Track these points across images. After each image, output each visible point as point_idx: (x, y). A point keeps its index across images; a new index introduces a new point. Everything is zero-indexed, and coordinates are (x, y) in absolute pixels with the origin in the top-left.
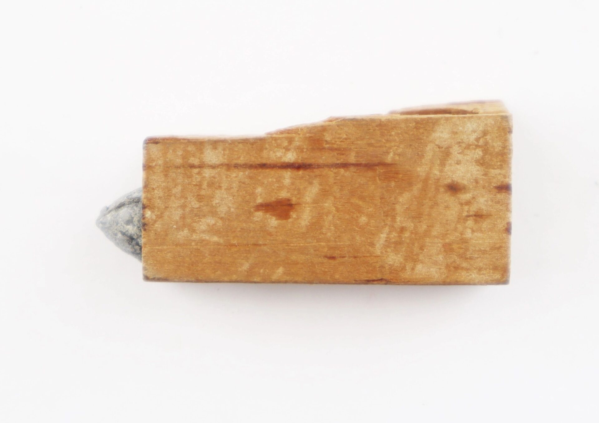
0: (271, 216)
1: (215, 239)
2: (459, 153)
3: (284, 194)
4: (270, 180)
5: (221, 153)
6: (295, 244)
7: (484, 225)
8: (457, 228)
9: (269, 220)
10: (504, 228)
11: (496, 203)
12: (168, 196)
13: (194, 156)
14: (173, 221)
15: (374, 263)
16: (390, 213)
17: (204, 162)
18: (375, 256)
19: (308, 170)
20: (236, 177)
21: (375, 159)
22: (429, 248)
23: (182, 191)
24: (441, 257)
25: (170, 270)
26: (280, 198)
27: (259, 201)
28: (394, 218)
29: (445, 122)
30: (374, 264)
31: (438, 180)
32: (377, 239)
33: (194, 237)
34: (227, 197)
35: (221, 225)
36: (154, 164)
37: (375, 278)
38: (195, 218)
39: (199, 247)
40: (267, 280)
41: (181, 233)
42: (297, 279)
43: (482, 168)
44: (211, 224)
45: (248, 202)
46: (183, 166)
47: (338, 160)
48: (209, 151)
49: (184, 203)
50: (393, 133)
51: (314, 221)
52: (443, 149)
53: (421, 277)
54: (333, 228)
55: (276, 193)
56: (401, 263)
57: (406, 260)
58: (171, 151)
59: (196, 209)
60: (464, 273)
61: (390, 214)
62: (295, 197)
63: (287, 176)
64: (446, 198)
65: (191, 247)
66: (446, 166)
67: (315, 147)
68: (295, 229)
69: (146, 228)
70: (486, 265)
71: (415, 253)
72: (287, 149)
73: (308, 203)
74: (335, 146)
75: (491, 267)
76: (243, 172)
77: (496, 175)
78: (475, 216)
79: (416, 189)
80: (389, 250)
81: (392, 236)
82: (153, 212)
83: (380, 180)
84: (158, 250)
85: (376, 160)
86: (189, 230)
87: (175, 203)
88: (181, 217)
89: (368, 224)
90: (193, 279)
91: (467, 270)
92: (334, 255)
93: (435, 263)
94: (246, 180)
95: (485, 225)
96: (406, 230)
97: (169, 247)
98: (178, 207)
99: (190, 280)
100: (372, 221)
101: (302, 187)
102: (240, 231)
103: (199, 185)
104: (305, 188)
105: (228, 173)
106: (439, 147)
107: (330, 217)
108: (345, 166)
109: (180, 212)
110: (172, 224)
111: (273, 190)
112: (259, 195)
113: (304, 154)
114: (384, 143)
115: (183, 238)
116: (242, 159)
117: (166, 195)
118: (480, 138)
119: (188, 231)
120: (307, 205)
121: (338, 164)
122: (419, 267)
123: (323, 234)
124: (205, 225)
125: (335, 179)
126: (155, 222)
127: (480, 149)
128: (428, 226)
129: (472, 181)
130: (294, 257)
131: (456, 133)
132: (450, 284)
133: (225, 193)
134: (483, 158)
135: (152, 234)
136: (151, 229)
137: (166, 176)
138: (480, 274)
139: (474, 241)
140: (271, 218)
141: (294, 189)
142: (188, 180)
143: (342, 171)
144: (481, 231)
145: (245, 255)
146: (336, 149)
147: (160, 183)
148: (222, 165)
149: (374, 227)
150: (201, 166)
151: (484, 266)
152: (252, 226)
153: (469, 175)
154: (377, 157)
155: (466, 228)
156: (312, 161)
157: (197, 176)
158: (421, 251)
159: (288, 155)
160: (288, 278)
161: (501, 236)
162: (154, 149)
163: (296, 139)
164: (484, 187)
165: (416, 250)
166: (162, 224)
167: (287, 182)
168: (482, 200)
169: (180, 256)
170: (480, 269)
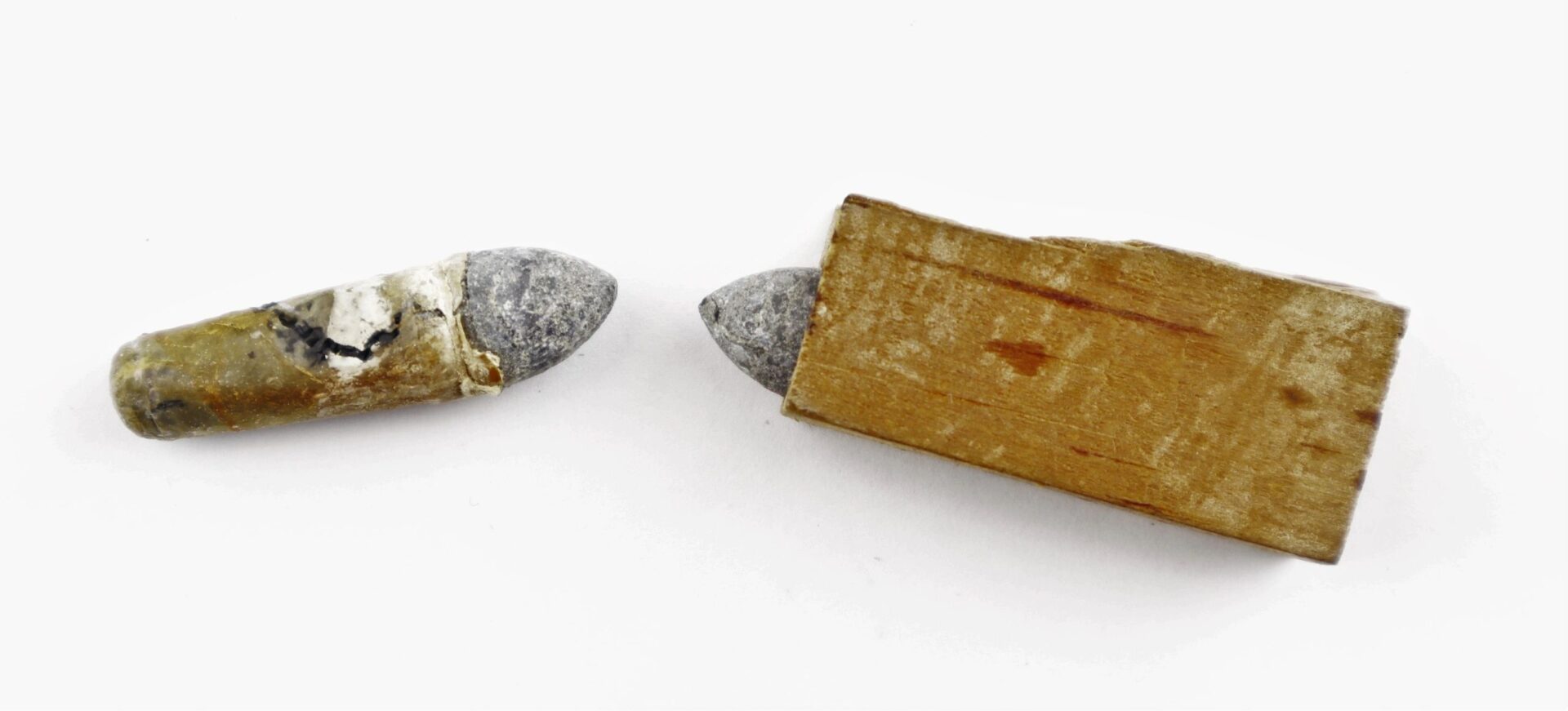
0: (1007, 365)
1: (914, 376)
2: (1315, 345)
3: (1036, 336)
4: (1022, 309)
5: (958, 247)
6: (1033, 417)
7: (1324, 464)
8: (1283, 458)
9: (1003, 370)
10: (1353, 477)
11: (1352, 437)
12: (860, 291)
13: (916, 241)
14: (857, 332)
15: (1144, 477)
16: (1188, 407)
17: (928, 254)
18: (1148, 468)
19: (1083, 310)
20: (971, 290)
21: (1187, 320)
22: (1232, 477)
23: (884, 289)
24: (1246, 495)
25: (832, 404)
26: (1029, 340)
27: (997, 336)
28: (1192, 416)
29: (1308, 292)
30: (1144, 479)
31: (1274, 377)
32: (1158, 443)
33: (883, 364)
34: (950, 318)
35: (929, 357)
36: (852, 237)
37: (1139, 501)
38: (892, 336)
39: (886, 382)
40: (975, 461)
41: (865, 353)
42: (1021, 470)
43: (1345, 378)
44: (914, 352)
45: (978, 334)
46: (896, 253)
47: (1132, 306)
48: (941, 240)
49: (881, 308)
50: (1225, 288)
51: (1070, 389)
52: (1295, 332)
53: (1208, 517)
54: (1096, 407)
55: (1025, 331)
56: (1184, 489)
57: (1193, 485)
58: (883, 224)
59: (898, 324)
60: (1274, 530)
61: (1188, 410)
62: (1053, 345)
63: (1049, 310)
64: (1277, 406)
65: (875, 379)
66: (1292, 360)
67: (1102, 278)
68: (1039, 394)
69: (814, 331)
70: (1311, 525)
71: (1209, 478)
72: (1059, 269)
73: (1068, 360)
74: (1133, 284)
75: (1318, 531)
76: (985, 286)
77: (1363, 393)
78: (1315, 447)
79: (1236, 383)
80: (1171, 464)
81: (1182, 443)
82: (830, 309)
83: (1187, 354)
84: (823, 369)
85: (1187, 322)
86: (878, 351)
87: (867, 305)
88: (870, 329)
89: (1150, 415)
90: (864, 429)
91: (1281, 525)
92: (1086, 450)
93: (1236, 503)
94: (985, 300)
95: (1326, 465)
96: (1206, 441)
97: (840, 369)
98: (872, 311)
99: (859, 428)
100: (1158, 413)
101: (1066, 333)
102: (954, 374)
103: (912, 288)
104: (1070, 337)
105: (962, 281)
106: (1289, 330)
107: (1097, 390)
108: (1139, 318)
109: (870, 320)
110: (854, 334)
111: (1022, 325)
112: (998, 327)
113: (1083, 283)
114: (1208, 300)
115: (866, 362)
116: (987, 265)
117: (858, 288)
118: (1354, 331)
119: (875, 352)
120: (1066, 363)
121: (1130, 313)
122: (1210, 501)
123: (1079, 412)
124: (904, 351)
125: (1118, 335)
126: (830, 325)
127: (1350, 348)
128: (1239, 443)
129: (1325, 393)
130: (1025, 437)
131: (1321, 314)
132: (1248, 540)
133: (948, 310)
134: (1350, 362)
135: (820, 343)
136: (820, 334)
137: (865, 260)
138: (1299, 538)
139: (1304, 486)
140: (1007, 367)
141: (1054, 333)
142: (897, 275)
143: (1133, 325)
144: (1319, 472)
145: (953, 413)
146: (1134, 290)
147: (854, 268)
148: (955, 266)
149: (1159, 423)
150: (923, 260)
151: (1309, 527)
152: (975, 371)
153: (1323, 382)
154: (1191, 318)
155: (1295, 461)
156: (1093, 298)
157: (912, 273)
158: (1219, 479)
159: (1058, 278)
160: (1005, 464)
161: (1345, 487)
162: (858, 214)
163: (1078, 258)
164: (1339, 407)
165: (1212, 475)
166: (840, 333)
167: (1047, 318)
168: (1331, 426)
169: (853, 387)
170: (1301, 530)
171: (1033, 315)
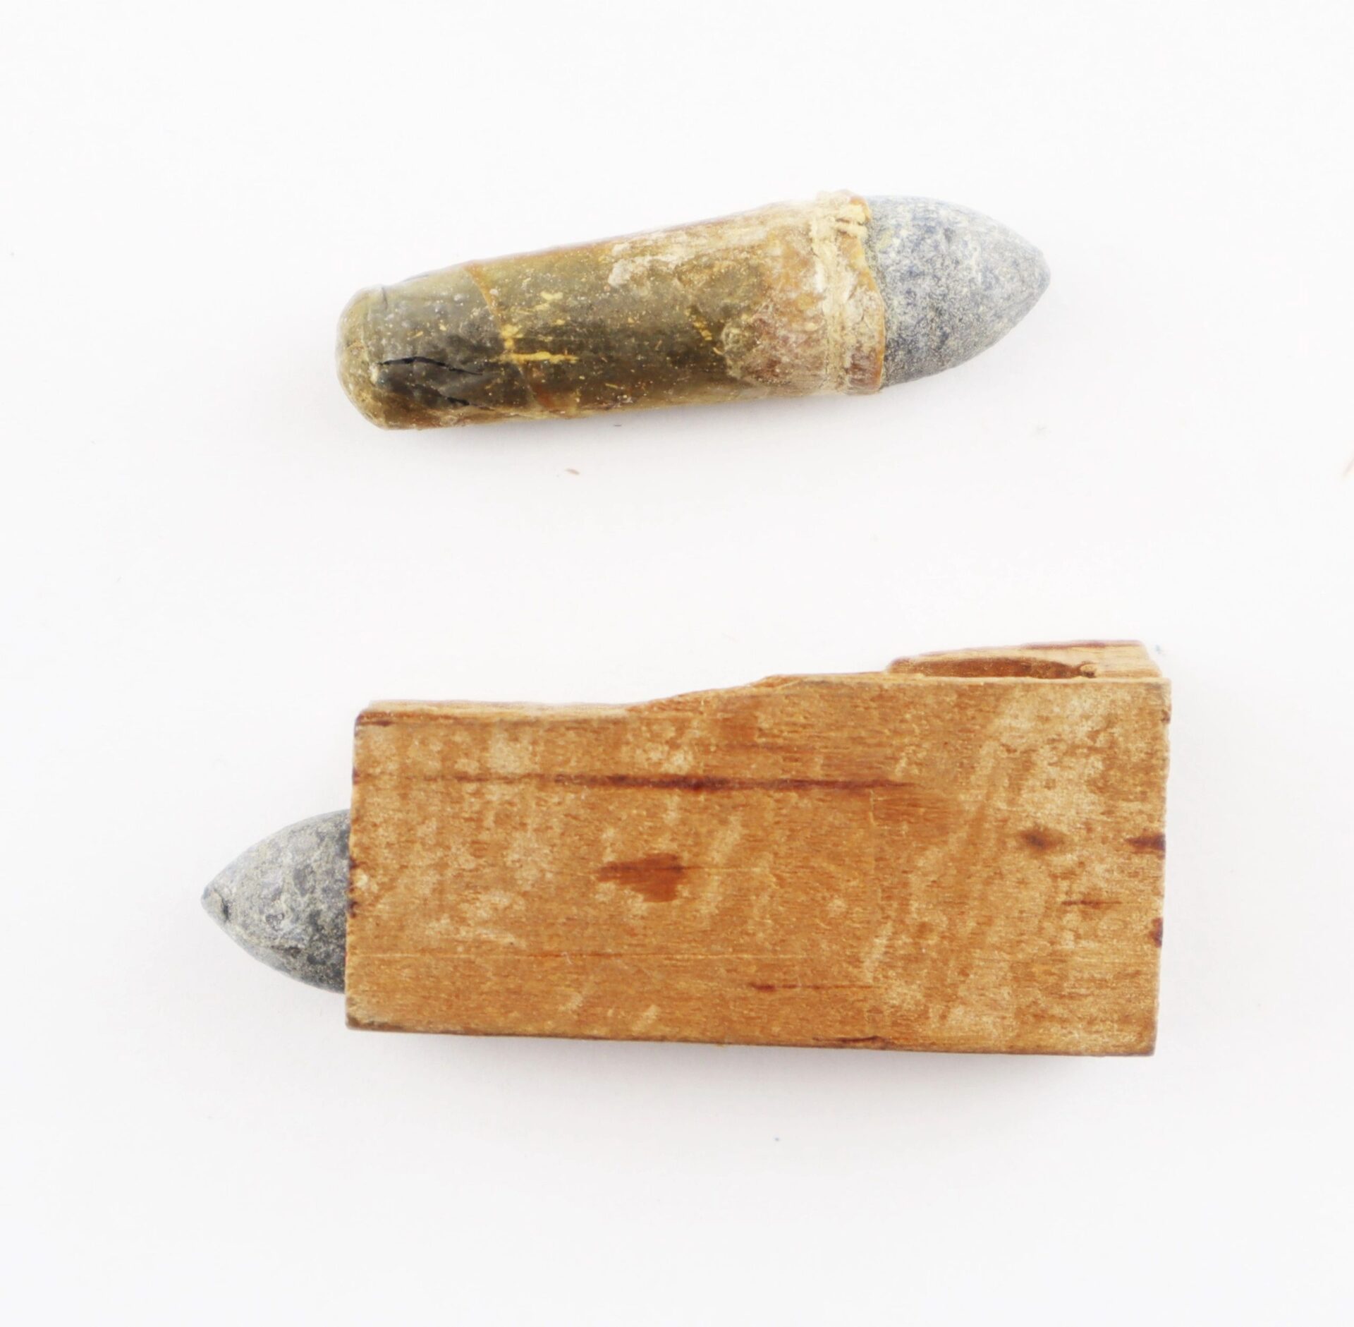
0: (633, 893)
1: (509, 938)
2: (1050, 764)
3: (663, 845)
4: (635, 812)
5: (527, 749)
6: (686, 956)
7: (1102, 923)
8: (1043, 928)
9: (630, 901)
10: (1146, 932)
11: (1130, 877)
12: (407, 841)
13: (467, 755)
14: (416, 898)
15: (859, 1001)
16: (896, 891)
17: (489, 769)
18: (861, 987)
19: (719, 793)
20: (559, 804)
21: (866, 771)
22: (980, 972)
23: (440, 832)
24: (1005, 992)
25: (407, 1006)
26: (656, 852)
27: (609, 857)
28: (904, 904)
29: (1022, 694)
30: (859, 1004)
31: (1005, 821)
32: (867, 949)
33: (463, 933)
34: (539, 849)
35: (523, 908)
36: (378, 770)
37: (858, 1035)
38: (466, 893)
39: (472, 957)
40: (621, 1034)
41: (434, 924)
42: (687, 1032)
43: (1102, 798)
44: (501, 906)
45: (584, 860)
46: (443, 777)
47: (784, 771)
48: (500, 745)
49: (441, 858)
50: (908, 716)
51: (728, 905)
52: (1018, 754)
53: (960, 1034)
54: (769, 921)
55: (646, 841)
56: (917, 1004)
57: (928, 996)
58: (417, 743)
59: (469, 874)
60: (1055, 1029)
61: (897, 894)
62: (690, 852)
63: (673, 801)
64: (1020, 861)
65: (456, 956)
66: (1022, 792)
67: (735, 742)
68: (686, 923)
69: (357, 911)
70: (1105, 1011)
71: (949, 981)
72: (673, 745)
73: (716, 866)
74: (780, 741)
75: (1116, 1017)
76: (576, 793)
77: (1131, 813)
78: (1083, 902)
79: (955, 842)
80: (891, 973)
81: (900, 942)
82: (372, 876)
83: (876, 818)
84: (382, 961)
85: (867, 775)
86: (452, 917)
87: (421, 859)
88: (434, 890)
89: (846, 915)
90: (458, 1028)
91: (1063, 1021)
92: (770, 983)
93: (994, 1005)
94: (582, 811)
95: (1105, 923)
96: (931, 931)
97: (405, 955)
98: (430, 866)
99: (452, 1029)
100: (857, 909)
101: (704, 830)
102: (564, 924)
103: (477, 820)
104: (711, 832)
105: (543, 794)
106: (1009, 751)
107: (765, 899)
108: (800, 785)
109: (432, 878)
110: (413, 903)
111: (641, 834)
112: (608, 844)
113: (710, 757)
114: (888, 737)
115: (439, 936)
116: (573, 763)
117: (403, 839)
118: (1098, 732)
119: (448, 921)
120: (714, 871)
121: (785, 781)
122: (958, 1012)
123: (748, 934)
124: (488, 909)
125: (776, 815)
126: (377, 898)
127: (1099, 757)
128: (978, 924)
129: (1079, 825)
130: (682, 985)
131: (1047, 719)
132: (1023, 1051)
133: (534, 839)
134: (1104, 776)
135: (370, 925)
136: (367, 914)
137: (404, 797)
138: (1090, 1033)
139: (1079, 959)
140: (634, 897)
141: (687, 835)
142: (452, 808)
143: (793, 796)
144: (1096, 936)
145: (575, 976)
146: (781, 748)
147: (391, 813)
148: (528, 775)
149: (860, 923)
150: (483, 778)
151: (1101, 1015)
152: (592, 912)
153: (1073, 812)
154: (871, 768)
155: (1062, 928)
156: (728, 773)
157: (473, 800)
158: (962, 979)
159: (675, 758)
160: (667, 1030)
161: (1138, 948)
162: (380, 736)
163: (695, 723)
164: (1104, 840)
165: (952, 975)
166: (393, 905)
167: (672, 816)
168: (1099, 869)
169: (429, 976)
170: (1091, 1022)
171: (652, 815)
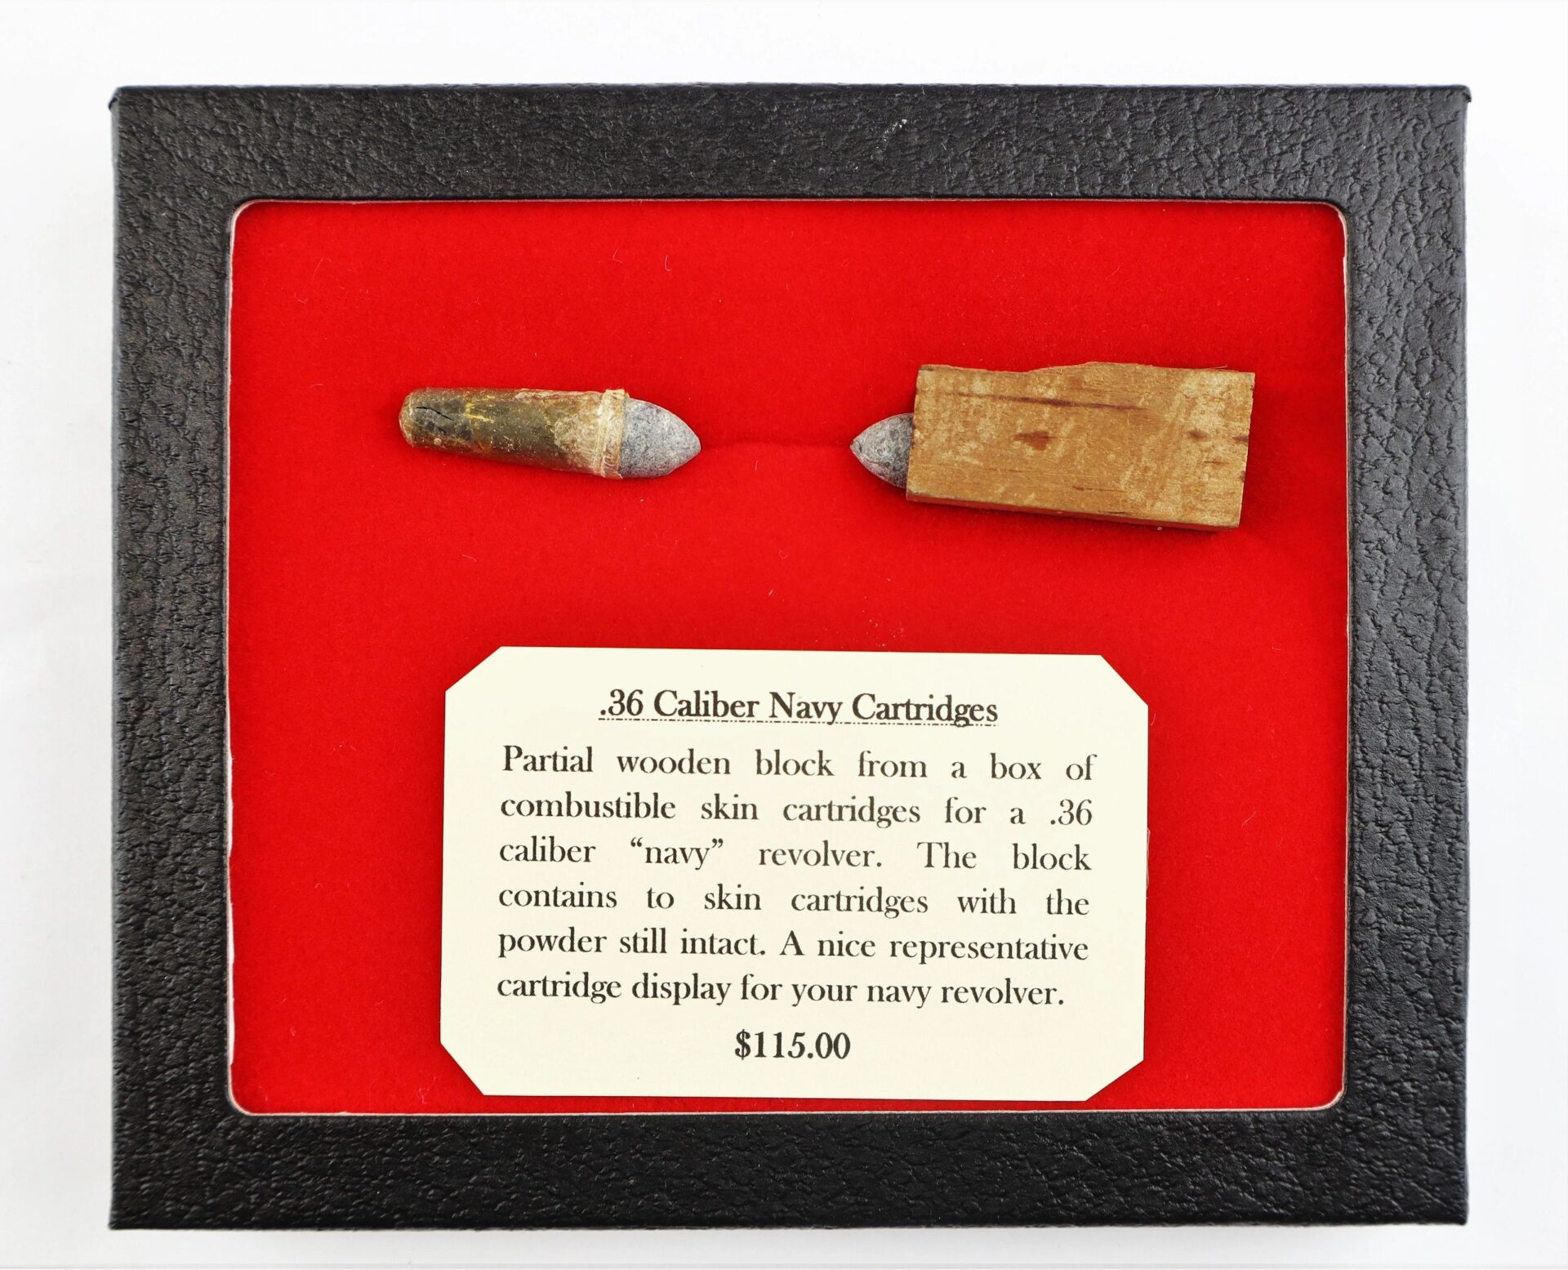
0: (1028, 446)
1: (976, 462)
2: (1203, 404)
3: (1042, 427)
4: (1031, 413)
5: (989, 384)
6: (1048, 473)
8: (1196, 472)
9: (1026, 449)
10: (1238, 476)
11: (1233, 453)
12: (937, 419)
13: (964, 385)
14: (940, 443)
15: (1118, 496)
16: (1136, 452)
17: (972, 392)
18: (1119, 491)
19: (1066, 407)
20: (1000, 407)
21: (1127, 402)
22: (1169, 488)
23: (950, 416)
24: (1179, 497)
25: (932, 487)
26: (1038, 430)
27: (1019, 431)
28: (1139, 459)
29: (1194, 374)
30: (1118, 498)
31: (1183, 426)
32: (1123, 475)
33: (957, 458)
34: (991, 425)
35: (983, 450)
36: (927, 389)
37: (1117, 511)
38: (960, 442)
39: (961, 468)
41: (946, 454)
42: (1046, 505)
43: (1224, 420)
44: (974, 448)
45: (1009, 431)
46: (953, 394)
48: (978, 382)
49: (951, 427)
50: (1146, 381)
51: (1067, 453)
52: (1190, 399)
53: (1159, 513)
54: (1083, 461)
55: (1035, 425)
56: (1142, 499)
57: (1147, 497)
58: (943, 379)
59: (961, 434)
60: (1198, 514)
61: (1136, 454)
62: (1052, 431)
63: (1047, 409)
64: (1188, 443)
65: (954, 467)
66: (1191, 415)
67: (1074, 387)
68: (1049, 460)
69: (915, 447)
70: (1219, 508)
71: (1156, 491)
72: (1049, 386)
73: (1063, 437)
74: (1093, 388)
75: (1223, 510)
76: (1007, 404)
77: (1235, 427)
78: (1213, 462)
79: (1161, 434)
80: (1132, 486)
81: (1137, 474)
82: (922, 433)
83: (1130, 422)
84: (924, 468)
85: (1128, 404)
86: (953, 451)
87: (942, 426)
88: (947, 440)
89: (1115, 461)
91: (1202, 511)
92: (1082, 487)
93: (1173, 502)
94: (1009, 411)
95: (1221, 472)
96: (1150, 470)
97: (933, 466)
98: (946, 430)
100: (1120, 459)
101: (1059, 422)
102: (999, 457)
103: (966, 412)
104: (1061, 424)
105: (994, 403)
106: (1187, 397)
107: (1082, 452)
108: (1099, 406)
109: (946, 435)
110: (938, 444)
111: (1033, 422)
112: (1019, 425)
113: (1063, 392)
114: (1137, 389)
115: (947, 459)
116: (1007, 391)
117: (935, 418)
118: (1224, 392)
119: (952, 453)
120: (1062, 439)
121: (1094, 404)
122: (1158, 504)
123: (1074, 466)
124: (968, 449)
125: (1089, 418)
126: (923, 441)
127: (1224, 402)
128: (1169, 468)
129: (1213, 430)
130: (1046, 485)
131: (1203, 386)
133: (989, 421)
134: (1225, 411)
135: (919, 453)
136: (919, 448)
137: (937, 401)
138: (1212, 516)
139: (1210, 485)
140: (1028, 448)
141: (1052, 424)
142: (956, 407)
143: (1097, 410)
144: (1218, 476)
145: (1002, 479)
146: (1093, 391)
147: (931, 407)
148: (988, 395)
149: (1121, 464)
150: (970, 395)
151: (1217, 509)
152: (1011, 453)
153: (1211, 424)
154: (1129, 401)
155: (1204, 472)
156: (1071, 399)
157: (965, 404)
158: (1161, 490)
159: (1049, 392)
160: (1038, 504)
161: (1235, 483)
162: (928, 375)
163: (1058, 378)
164: (1223, 437)
165: (1157, 488)
166: (930, 445)
167: (1046, 416)
168: (1221, 449)
169: (942, 475)
170: (1213, 511)
171: (1038, 415)
